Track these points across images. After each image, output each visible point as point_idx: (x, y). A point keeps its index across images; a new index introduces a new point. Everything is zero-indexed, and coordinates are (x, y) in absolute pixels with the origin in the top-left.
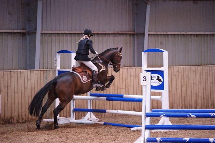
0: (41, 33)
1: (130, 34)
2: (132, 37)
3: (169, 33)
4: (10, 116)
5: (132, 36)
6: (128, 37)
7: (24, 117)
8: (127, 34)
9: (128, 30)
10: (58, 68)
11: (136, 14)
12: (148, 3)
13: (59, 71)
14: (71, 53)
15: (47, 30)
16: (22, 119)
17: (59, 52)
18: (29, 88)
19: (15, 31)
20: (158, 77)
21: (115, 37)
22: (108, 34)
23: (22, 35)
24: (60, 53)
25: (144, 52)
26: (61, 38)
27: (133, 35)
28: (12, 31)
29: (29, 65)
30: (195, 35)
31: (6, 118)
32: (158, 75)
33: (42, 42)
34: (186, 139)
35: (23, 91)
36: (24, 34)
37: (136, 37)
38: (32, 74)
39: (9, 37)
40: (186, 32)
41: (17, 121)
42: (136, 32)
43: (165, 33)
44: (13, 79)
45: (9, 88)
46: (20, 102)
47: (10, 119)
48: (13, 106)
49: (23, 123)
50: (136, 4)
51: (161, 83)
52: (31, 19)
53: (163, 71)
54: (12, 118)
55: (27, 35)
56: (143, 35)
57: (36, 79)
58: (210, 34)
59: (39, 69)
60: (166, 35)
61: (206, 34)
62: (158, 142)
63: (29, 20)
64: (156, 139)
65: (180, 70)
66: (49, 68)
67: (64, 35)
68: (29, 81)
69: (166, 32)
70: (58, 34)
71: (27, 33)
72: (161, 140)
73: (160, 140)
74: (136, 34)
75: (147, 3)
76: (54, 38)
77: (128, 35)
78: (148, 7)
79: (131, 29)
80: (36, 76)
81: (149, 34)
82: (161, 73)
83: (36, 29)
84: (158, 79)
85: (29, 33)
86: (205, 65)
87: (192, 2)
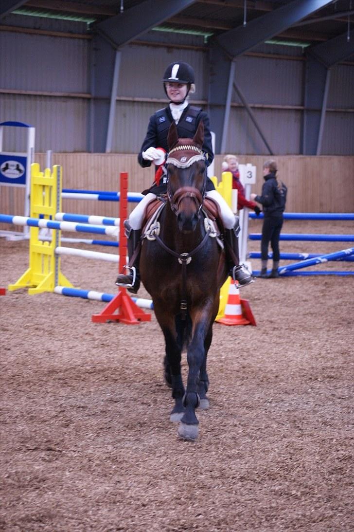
1: (84, 99)
2: (86, 104)
3: (137, 99)
5: (86, 101)
6: (80, 104)
8: (79, 98)
9: (81, 91)
11: (95, 65)
12: (120, 49)
21: (64, 102)
22: (55, 97)
27: (89, 99)
37: (95, 104)
40: (159, 99)
42: (93, 95)
43: (131, 99)
50: (95, 49)
56: (108, 100)
74: (96, 99)
75: (116, 50)
77: (81, 100)
78: (119, 55)
79: (86, 90)
81: (118, 101)
87: (165, 50)
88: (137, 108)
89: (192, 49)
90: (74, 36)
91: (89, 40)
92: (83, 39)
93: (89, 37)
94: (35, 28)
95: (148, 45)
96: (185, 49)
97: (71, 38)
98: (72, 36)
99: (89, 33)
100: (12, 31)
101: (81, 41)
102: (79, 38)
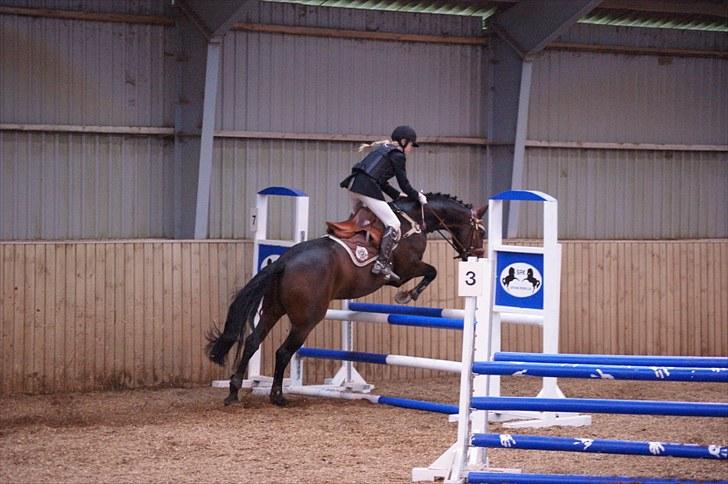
0: (215, 138)
1: (473, 146)
2: (478, 155)
4: (119, 368)
5: (478, 150)
6: (467, 153)
7: (159, 372)
8: (465, 145)
9: (468, 135)
10: (261, 237)
11: (493, 88)
12: (528, 59)
13: (262, 247)
14: (296, 195)
15: (234, 129)
16: (156, 378)
17: (264, 193)
18: (177, 290)
19: (144, 130)
20: (530, 271)
21: (430, 152)
23: (162, 141)
24: (267, 196)
25: (493, 198)
26: (274, 151)
27: (483, 147)
28: (135, 130)
29: (179, 227)
30: (664, 154)
31: (109, 374)
32: (530, 267)
33: (219, 163)
34: (583, 440)
35: (158, 299)
36: (168, 139)
37: (492, 154)
38: (186, 252)
39: (127, 146)
40: (638, 144)
41: (140, 382)
42: (490, 140)
43: (574, 145)
44: (130, 265)
45: (119, 289)
46: (149, 330)
47: (119, 378)
48: (130, 341)
49: (155, 389)
50: (494, 62)
51: (537, 290)
52: (189, 96)
53: (542, 255)
54: (126, 374)
55: (177, 142)
56: (511, 147)
57: (196, 266)
58: (706, 152)
59: (208, 238)
60: (579, 152)
61: (697, 152)
62: (504, 447)
63: (183, 101)
64: (498, 437)
65: (613, 253)
66: (235, 237)
67: (283, 144)
68: (177, 273)
69: (578, 142)
70: (264, 139)
71: (176, 138)
72: (514, 443)
73: (511, 442)
74: (493, 146)
75: (522, 60)
76: (253, 152)
77: (468, 149)
78: (527, 71)
79: (478, 132)
80: (195, 257)
81: (527, 148)
82: (537, 260)
83: (200, 127)
84: (531, 278)
85: (182, 136)
86: (689, 238)
87: (656, 60)
88: (590, 160)
89: (715, 56)
90: (453, 40)
91: (484, 47)
92: (473, 45)
93: (481, 41)
94: (368, 30)
95: (616, 53)
96: (697, 56)
97: (447, 44)
98: (445, 40)
99: (485, 35)
100: (320, 36)
101: (469, 48)
102: (463, 44)
